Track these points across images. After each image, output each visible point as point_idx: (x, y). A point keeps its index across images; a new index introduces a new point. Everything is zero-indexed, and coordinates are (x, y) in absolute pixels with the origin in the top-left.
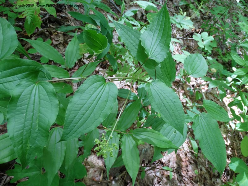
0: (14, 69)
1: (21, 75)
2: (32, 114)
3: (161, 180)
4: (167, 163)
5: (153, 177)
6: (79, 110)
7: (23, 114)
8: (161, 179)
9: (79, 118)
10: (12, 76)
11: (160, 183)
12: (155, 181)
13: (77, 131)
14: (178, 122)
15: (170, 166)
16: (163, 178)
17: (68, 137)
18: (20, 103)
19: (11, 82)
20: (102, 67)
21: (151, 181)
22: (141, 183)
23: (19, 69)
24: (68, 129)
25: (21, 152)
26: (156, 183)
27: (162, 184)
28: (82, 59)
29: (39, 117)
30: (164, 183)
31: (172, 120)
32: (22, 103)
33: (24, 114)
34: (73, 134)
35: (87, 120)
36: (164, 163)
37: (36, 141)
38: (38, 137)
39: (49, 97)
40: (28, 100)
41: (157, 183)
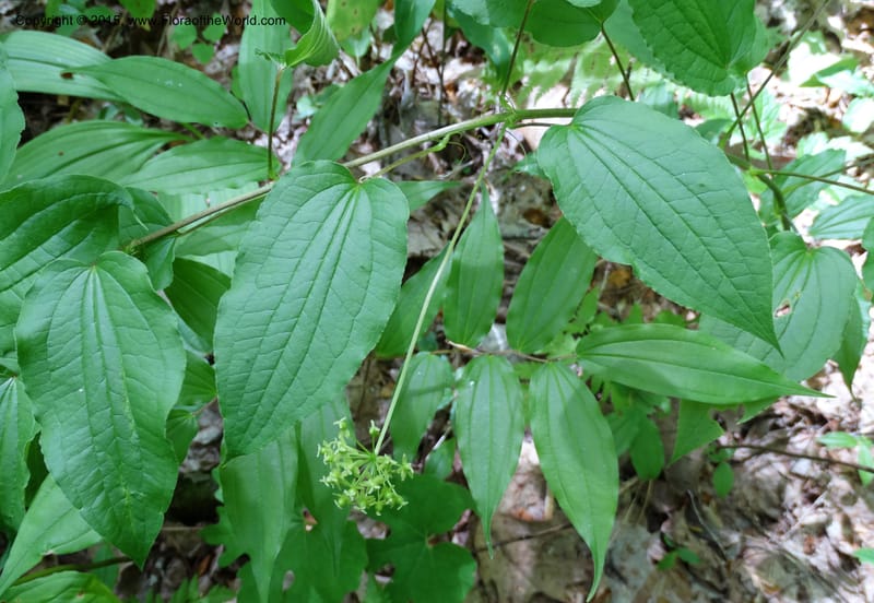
0: (25, 223)
1: (55, 238)
2: (103, 384)
3: (824, 488)
4: (843, 415)
5: (779, 478)
6: (264, 333)
7: (75, 390)
8: (822, 483)
9: (268, 363)
10: (31, 253)
11: (818, 502)
12: (793, 493)
13: (271, 413)
14: (737, 287)
15: (860, 424)
16: (828, 480)
17: (249, 442)
18: (55, 357)
19: (35, 274)
20: (469, 55)
21: (774, 496)
22: (727, 507)
23: (40, 219)
24: (240, 413)
25: (107, 517)
26: (799, 502)
27: (828, 503)
28: (375, 49)
29: (129, 391)
30: (837, 500)
31: (700, 280)
32: (61, 352)
33: (81, 390)
34: (263, 426)
35: (299, 367)
36: (827, 416)
37: (145, 475)
38: (147, 460)
39: (141, 310)
40: (80, 335)
41: (804, 503)
